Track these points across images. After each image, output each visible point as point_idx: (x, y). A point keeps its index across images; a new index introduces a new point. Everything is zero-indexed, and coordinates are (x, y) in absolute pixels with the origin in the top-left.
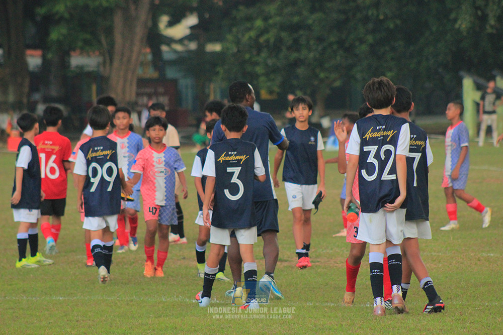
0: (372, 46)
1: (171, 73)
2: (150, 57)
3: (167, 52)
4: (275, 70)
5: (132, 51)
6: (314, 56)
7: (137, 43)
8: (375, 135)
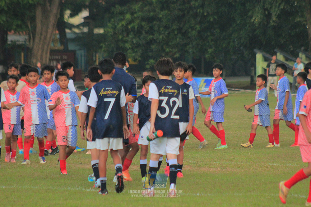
1: (71, 47)
2: (58, 36)
3: (69, 33)
4: (138, 46)
5: (47, 32)
6: (163, 37)
7: (51, 27)
8: (166, 91)
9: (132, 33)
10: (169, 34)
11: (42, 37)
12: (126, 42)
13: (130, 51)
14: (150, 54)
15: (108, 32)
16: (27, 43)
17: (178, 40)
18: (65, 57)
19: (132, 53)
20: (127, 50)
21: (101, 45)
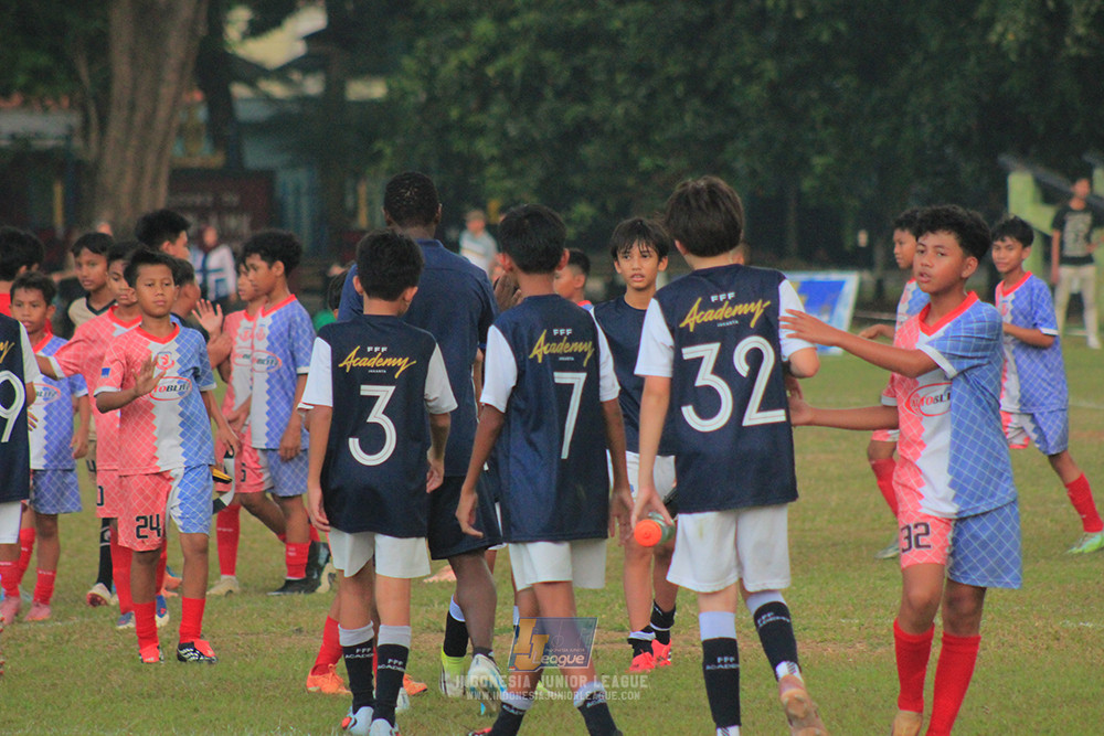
0: (773, 87)
1: (257, 156)
2: (201, 114)
3: (246, 101)
4: (527, 147)
5: (155, 97)
6: (627, 113)
7: (170, 75)
8: (710, 316)
9: (500, 96)
10: (652, 96)
11: (139, 118)
12: (479, 131)
13: (493, 169)
14: (577, 181)
15: (404, 94)
16: (77, 143)
17: (688, 118)
18: (231, 198)
19: (504, 178)
20: (479, 164)
21: (375, 151)
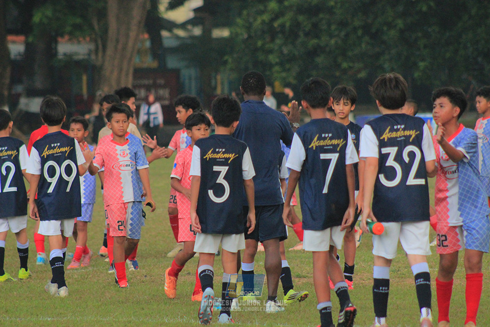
0: (402, 31)
1: (172, 63)
2: (148, 44)
3: (167, 38)
4: (291, 59)
5: (127, 36)
6: (336, 43)
7: (134, 27)
8: (394, 135)
9: (280, 36)
10: (347, 35)
11: (120, 47)
12: (271, 51)
13: (277, 68)
15: (237, 35)
16: (93, 57)
17: (363, 46)
18: (161, 81)
19: (281, 72)
20: (271, 66)
21: (225, 59)
